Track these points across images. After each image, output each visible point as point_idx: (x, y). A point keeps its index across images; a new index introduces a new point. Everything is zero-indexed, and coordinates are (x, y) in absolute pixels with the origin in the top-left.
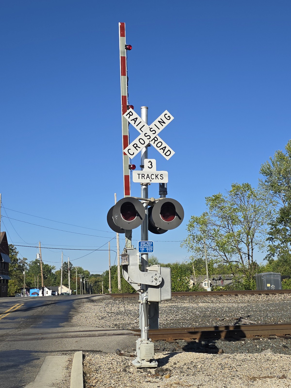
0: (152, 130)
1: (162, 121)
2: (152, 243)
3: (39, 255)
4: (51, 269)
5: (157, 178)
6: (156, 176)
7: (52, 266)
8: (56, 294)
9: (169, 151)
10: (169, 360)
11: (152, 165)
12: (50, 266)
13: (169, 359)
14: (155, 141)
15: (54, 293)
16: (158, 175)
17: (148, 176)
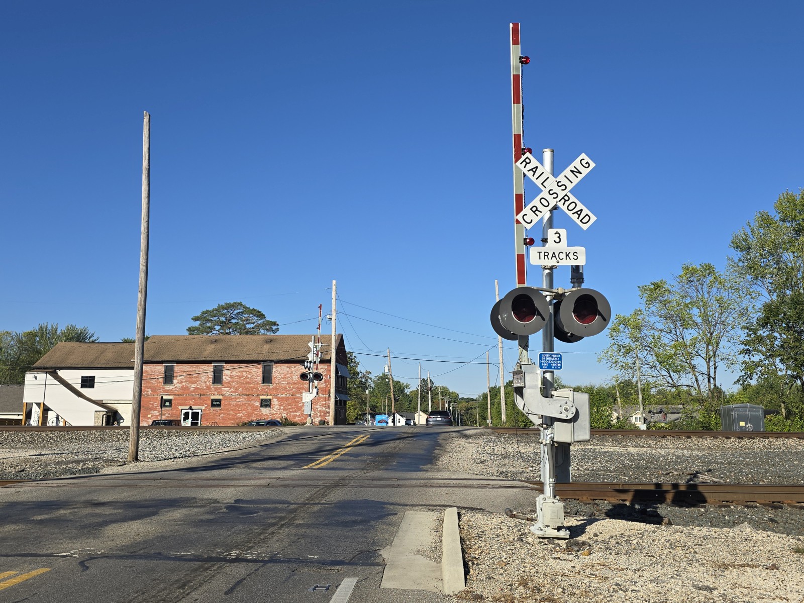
0: (560, 184)
1: (577, 171)
2: (559, 356)
3: (388, 367)
4: (404, 388)
5: (568, 257)
6: (567, 255)
7: (405, 384)
8: (412, 424)
9: (587, 216)
10: (586, 529)
11: (561, 237)
12: (403, 384)
13: (587, 527)
14: (565, 201)
15: (408, 422)
16: (569, 253)
17: (554, 256)
